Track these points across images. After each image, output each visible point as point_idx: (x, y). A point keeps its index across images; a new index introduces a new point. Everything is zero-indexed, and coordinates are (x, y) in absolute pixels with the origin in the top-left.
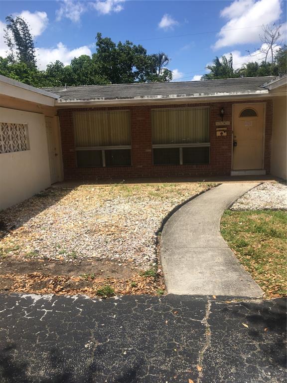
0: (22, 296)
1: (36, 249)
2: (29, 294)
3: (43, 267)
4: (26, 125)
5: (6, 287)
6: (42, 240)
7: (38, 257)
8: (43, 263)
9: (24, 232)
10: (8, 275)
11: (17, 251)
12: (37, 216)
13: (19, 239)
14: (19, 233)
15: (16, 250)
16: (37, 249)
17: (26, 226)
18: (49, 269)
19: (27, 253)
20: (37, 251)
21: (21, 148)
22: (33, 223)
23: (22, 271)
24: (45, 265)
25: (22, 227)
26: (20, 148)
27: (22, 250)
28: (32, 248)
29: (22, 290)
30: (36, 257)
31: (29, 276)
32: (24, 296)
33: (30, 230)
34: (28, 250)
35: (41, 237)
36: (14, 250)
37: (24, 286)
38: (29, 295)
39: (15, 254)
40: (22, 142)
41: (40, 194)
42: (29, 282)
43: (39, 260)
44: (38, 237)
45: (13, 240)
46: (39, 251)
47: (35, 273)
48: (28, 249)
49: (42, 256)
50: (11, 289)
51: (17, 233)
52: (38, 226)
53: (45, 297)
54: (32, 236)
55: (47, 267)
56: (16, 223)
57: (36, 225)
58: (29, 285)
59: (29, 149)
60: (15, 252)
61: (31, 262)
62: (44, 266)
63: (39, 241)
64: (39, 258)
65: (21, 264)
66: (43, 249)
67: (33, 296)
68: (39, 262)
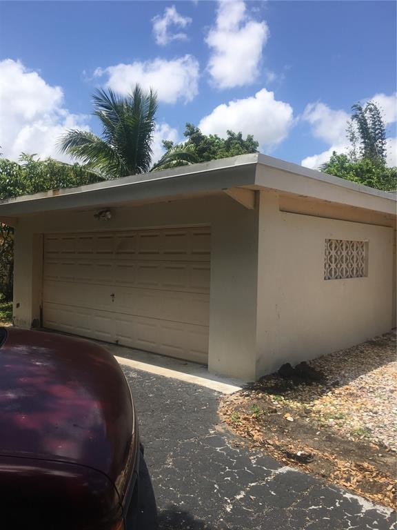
0: (344, 493)
1: (367, 425)
2: (356, 494)
3: (377, 458)
4: (366, 242)
5: (323, 472)
6: (376, 413)
7: (371, 439)
8: (378, 452)
9: (351, 394)
10: (326, 454)
11: (341, 421)
12: (369, 374)
13: (343, 403)
14: (343, 393)
15: (338, 419)
16: (369, 425)
17: (353, 385)
18: (386, 464)
19: (355, 428)
20: (369, 430)
21: (357, 272)
22: (364, 383)
23: (345, 454)
24: (380, 455)
25: (347, 386)
26: (355, 273)
27: (348, 422)
28: (361, 422)
29: (344, 483)
30: (366, 439)
31: (357, 466)
32: (348, 496)
33: (359, 393)
34: (356, 424)
35: (375, 409)
36: (336, 418)
37: (348, 480)
38: (355, 497)
39: (337, 424)
40: (358, 265)
41: (374, 340)
42: (356, 475)
43: (372, 445)
44: (371, 407)
45: (335, 402)
46: (371, 430)
47: (366, 465)
48: (355, 422)
49: (377, 440)
50: (330, 477)
51: (340, 394)
52: (371, 390)
53: (380, 509)
54: (363, 404)
55: (383, 459)
56: (339, 379)
57: (368, 387)
58: (355, 480)
59: (366, 276)
60: (338, 421)
61: (359, 443)
62: (378, 456)
63: (371, 414)
64: (371, 442)
65: (345, 442)
66: (377, 429)
67: (361, 501)
68: (372, 448)
